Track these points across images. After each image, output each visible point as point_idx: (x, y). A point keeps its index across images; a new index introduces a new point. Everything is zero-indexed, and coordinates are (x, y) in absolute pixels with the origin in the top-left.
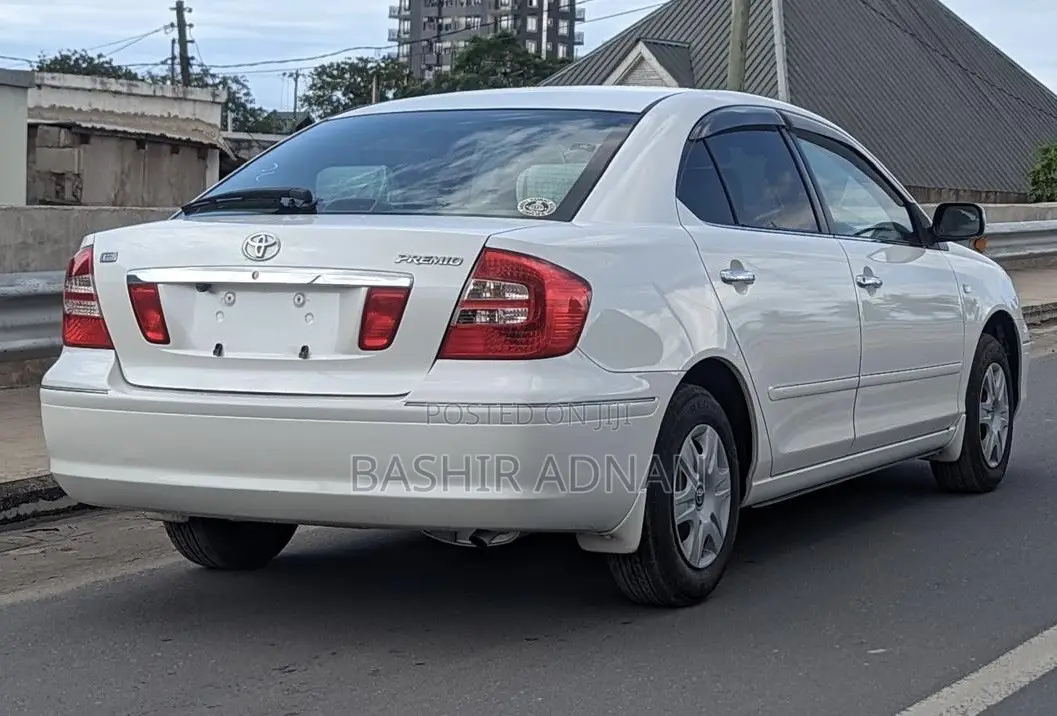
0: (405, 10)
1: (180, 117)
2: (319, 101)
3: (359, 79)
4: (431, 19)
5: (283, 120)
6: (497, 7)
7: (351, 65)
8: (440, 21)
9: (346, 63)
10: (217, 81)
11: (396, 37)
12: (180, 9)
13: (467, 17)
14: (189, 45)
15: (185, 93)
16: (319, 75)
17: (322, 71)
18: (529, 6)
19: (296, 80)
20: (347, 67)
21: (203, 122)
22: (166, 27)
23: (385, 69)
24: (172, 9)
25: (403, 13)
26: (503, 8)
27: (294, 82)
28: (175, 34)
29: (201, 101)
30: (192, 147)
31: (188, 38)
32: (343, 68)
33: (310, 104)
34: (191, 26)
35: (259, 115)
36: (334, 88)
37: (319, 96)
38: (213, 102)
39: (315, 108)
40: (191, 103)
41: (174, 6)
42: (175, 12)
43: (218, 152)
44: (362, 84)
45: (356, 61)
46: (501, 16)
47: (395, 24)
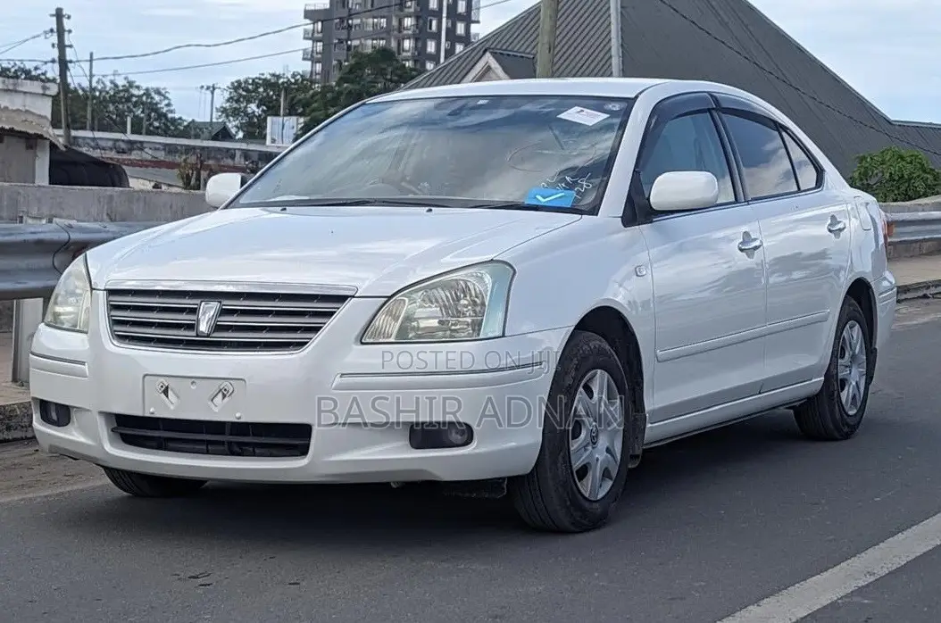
0: (318, 32)
1: (10, 108)
2: (235, 113)
3: (271, 93)
4: (341, 41)
5: (200, 129)
6: (400, 32)
7: (265, 80)
8: (349, 42)
9: (260, 79)
10: (142, 92)
11: (309, 56)
12: (59, 15)
13: (373, 39)
14: (68, 50)
15: (15, 85)
16: (236, 89)
17: (237, 86)
18: (428, 30)
19: (212, 93)
20: (261, 82)
21: (33, 114)
22: (46, 32)
23: (295, 84)
24: (53, 15)
25: (316, 35)
26: (405, 32)
27: (210, 96)
28: (54, 39)
29: (31, 93)
30: (19, 137)
31: (67, 43)
32: (258, 83)
33: (227, 116)
34: (70, 31)
35: (180, 124)
36: (249, 102)
37: (235, 108)
38: (43, 95)
39: (231, 118)
40: (22, 96)
41: (54, 12)
42: (55, 18)
43: (48, 142)
44: (274, 97)
45: (269, 77)
46: (403, 39)
47: (309, 44)
